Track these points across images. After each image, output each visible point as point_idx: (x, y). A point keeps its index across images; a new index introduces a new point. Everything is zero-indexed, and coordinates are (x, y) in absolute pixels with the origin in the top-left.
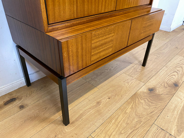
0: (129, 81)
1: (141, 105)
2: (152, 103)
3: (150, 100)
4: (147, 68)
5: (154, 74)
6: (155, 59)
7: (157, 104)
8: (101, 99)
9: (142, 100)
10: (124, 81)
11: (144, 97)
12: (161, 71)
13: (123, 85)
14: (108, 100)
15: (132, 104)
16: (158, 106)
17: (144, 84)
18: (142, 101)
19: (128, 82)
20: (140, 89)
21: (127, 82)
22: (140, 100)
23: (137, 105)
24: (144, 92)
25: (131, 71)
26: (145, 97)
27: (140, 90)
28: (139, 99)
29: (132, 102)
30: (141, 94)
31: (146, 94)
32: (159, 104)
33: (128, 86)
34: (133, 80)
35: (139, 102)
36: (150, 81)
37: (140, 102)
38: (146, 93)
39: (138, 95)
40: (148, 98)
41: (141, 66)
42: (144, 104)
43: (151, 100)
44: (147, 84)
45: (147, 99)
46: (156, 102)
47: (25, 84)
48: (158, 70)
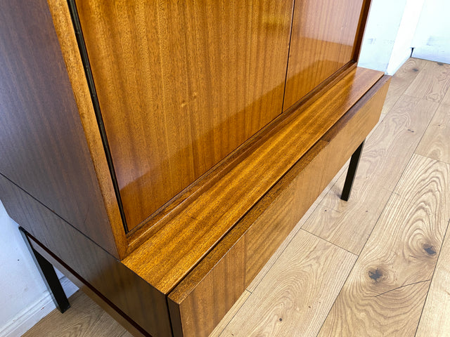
0: (319, 253)
1: (362, 330)
2: (386, 318)
3: (379, 311)
4: (355, 204)
5: (373, 223)
6: (367, 172)
7: (397, 318)
8: (262, 323)
9: (360, 311)
10: (308, 257)
11: (362, 300)
12: (388, 208)
13: (307, 269)
14: (278, 324)
15: (339, 330)
16: (401, 325)
17: (356, 257)
18: (362, 315)
19: (318, 258)
20: (350, 278)
21: (314, 259)
22: (355, 311)
23: (351, 329)
24: (360, 286)
25: (317, 221)
26: (366, 302)
27: (351, 280)
28: (354, 308)
29: (337, 323)
30: (355, 290)
31: (367, 290)
32: (403, 317)
33: (319, 271)
34: (329, 247)
35: (354, 319)
36: (367, 245)
37: (357, 319)
38: (365, 287)
39: (348, 298)
40: (373, 303)
41: (339, 199)
42: (367, 324)
43: (382, 308)
44: (363, 258)
45: (371, 305)
46: (394, 314)
48: (381, 209)
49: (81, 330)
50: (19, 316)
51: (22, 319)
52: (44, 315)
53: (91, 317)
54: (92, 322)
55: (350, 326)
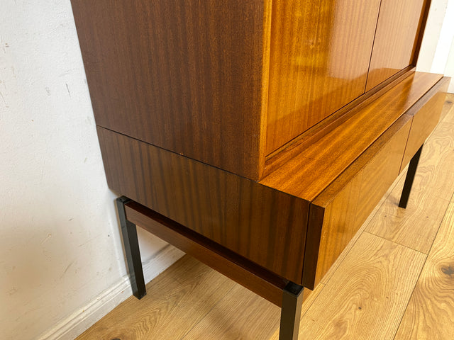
0: (387, 252)
1: (445, 318)
4: (414, 210)
5: (436, 227)
6: (420, 185)
8: (341, 312)
9: (440, 302)
10: (376, 255)
11: (440, 292)
12: (448, 215)
13: (378, 265)
14: (358, 312)
15: (422, 318)
17: (426, 256)
18: (443, 306)
19: (386, 256)
21: (383, 256)
22: (435, 302)
23: (435, 318)
24: (435, 280)
25: (379, 224)
26: (445, 294)
27: (424, 275)
28: (433, 299)
29: (419, 312)
30: (431, 284)
31: (443, 284)
33: (390, 267)
34: (395, 247)
35: (436, 309)
36: (434, 246)
37: (439, 308)
38: (440, 281)
39: (425, 290)
40: (452, 295)
41: (397, 207)
42: (450, 313)
44: (433, 256)
45: (450, 297)
47: (131, 293)
48: (441, 215)
49: (160, 314)
50: (103, 295)
51: (104, 299)
52: (122, 300)
53: (168, 303)
54: (170, 308)
55: (434, 315)
